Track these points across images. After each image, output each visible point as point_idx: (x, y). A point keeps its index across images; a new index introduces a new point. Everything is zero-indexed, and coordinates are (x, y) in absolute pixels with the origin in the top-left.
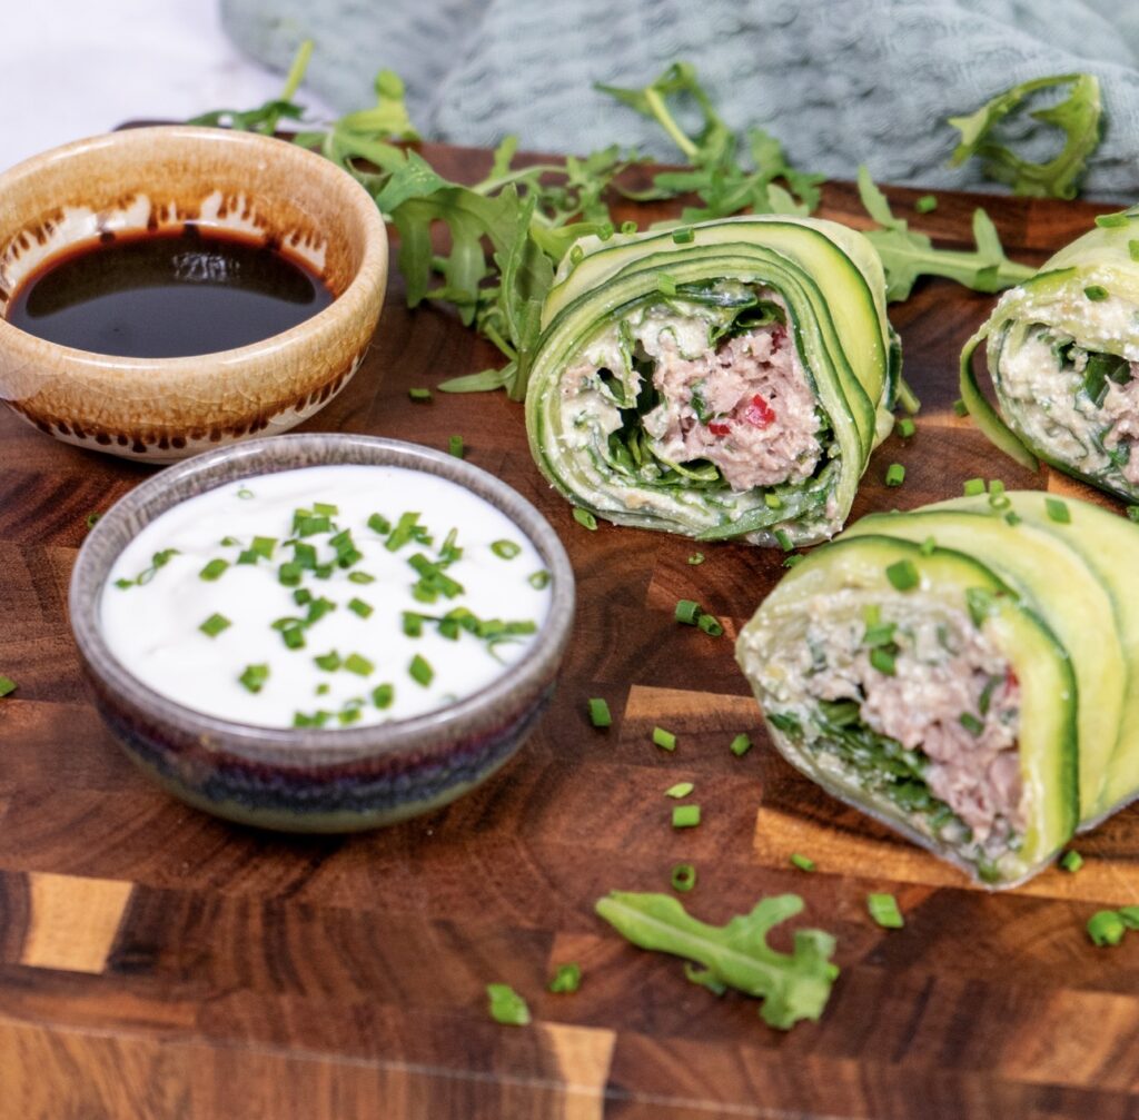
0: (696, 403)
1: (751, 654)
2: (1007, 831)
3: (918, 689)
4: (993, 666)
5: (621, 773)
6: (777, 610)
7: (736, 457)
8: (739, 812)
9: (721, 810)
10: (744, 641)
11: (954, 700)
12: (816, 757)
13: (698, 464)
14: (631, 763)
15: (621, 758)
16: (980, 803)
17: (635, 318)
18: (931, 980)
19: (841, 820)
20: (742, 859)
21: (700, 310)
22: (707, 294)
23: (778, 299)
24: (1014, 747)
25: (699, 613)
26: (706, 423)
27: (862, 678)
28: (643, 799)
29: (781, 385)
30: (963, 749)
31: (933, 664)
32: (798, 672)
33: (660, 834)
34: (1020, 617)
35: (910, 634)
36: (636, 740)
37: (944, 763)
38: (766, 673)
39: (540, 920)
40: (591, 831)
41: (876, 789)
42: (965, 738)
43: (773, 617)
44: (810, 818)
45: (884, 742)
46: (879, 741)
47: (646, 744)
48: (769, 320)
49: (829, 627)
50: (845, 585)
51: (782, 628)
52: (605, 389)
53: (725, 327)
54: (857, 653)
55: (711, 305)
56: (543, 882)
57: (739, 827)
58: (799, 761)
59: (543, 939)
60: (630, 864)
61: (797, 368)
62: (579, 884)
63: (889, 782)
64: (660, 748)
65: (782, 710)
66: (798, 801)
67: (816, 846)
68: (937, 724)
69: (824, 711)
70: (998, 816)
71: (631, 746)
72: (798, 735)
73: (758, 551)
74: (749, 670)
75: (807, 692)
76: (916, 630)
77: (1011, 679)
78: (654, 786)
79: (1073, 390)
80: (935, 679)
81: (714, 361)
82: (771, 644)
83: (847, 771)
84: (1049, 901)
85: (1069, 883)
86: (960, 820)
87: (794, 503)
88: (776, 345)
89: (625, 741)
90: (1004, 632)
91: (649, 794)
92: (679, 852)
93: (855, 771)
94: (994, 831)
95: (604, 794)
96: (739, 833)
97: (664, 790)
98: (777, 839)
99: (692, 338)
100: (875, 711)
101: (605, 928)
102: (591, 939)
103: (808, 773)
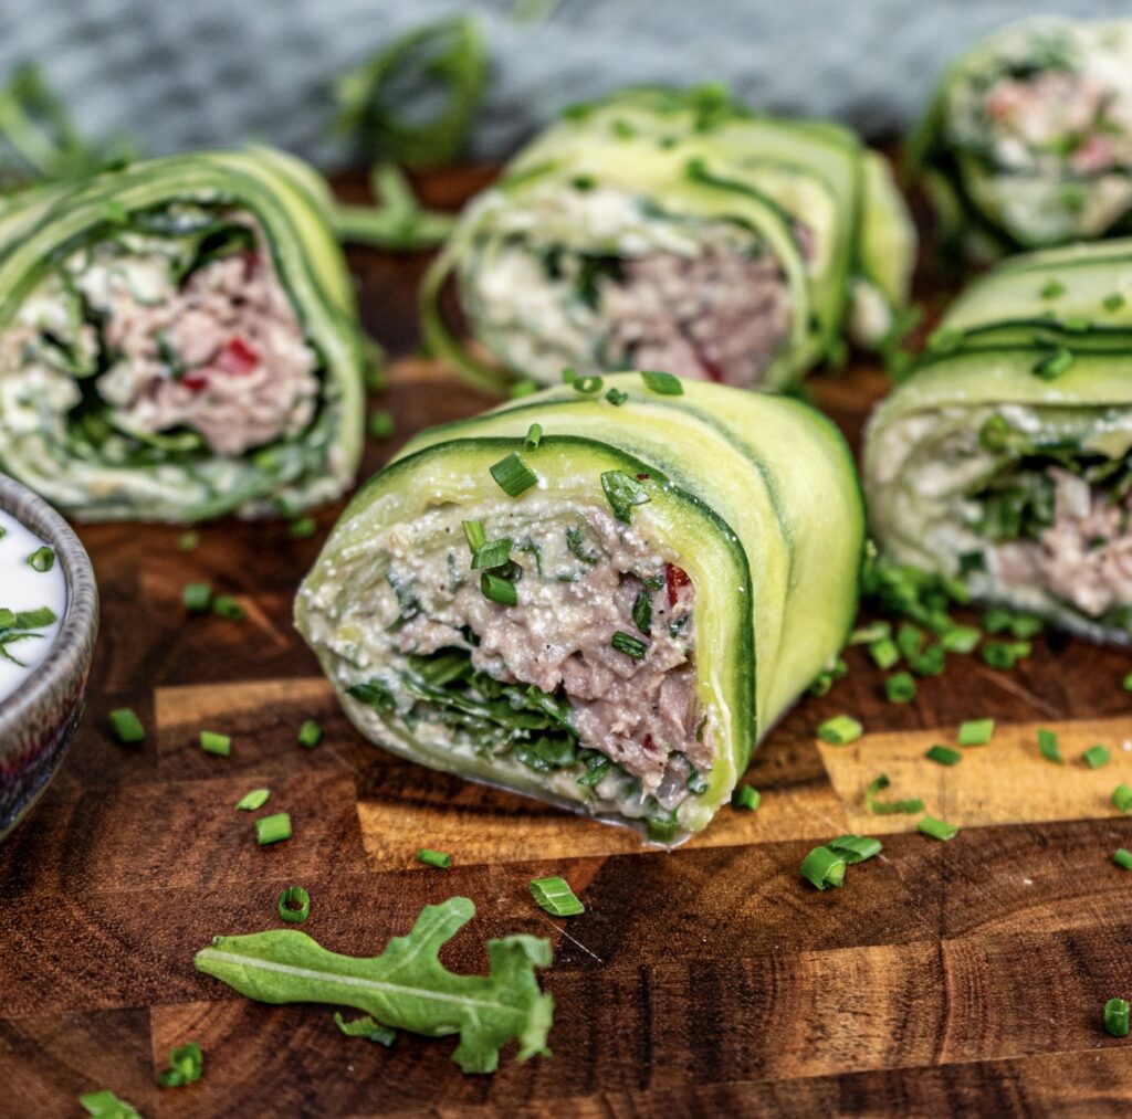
0: (164, 355)
1: (316, 616)
2: (686, 773)
3: (548, 615)
4: (648, 567)
5: (175, 793)
6: (345, 553)
7: (220, 413)
8: (335, 813)
9: (312, 815)
10: (306, 599)
11: (600, 620)
12: (412, 729)
13: (176, 430)
14: (181, 778)
15: (168, 777)
16: (648, 743)
17: (77, 262)
18: (644, 972)
19: (460, 800)
20: (358, 869)
21: (154, 244)
22: (159, 222)
23: (245, 218)
24: (687, 665)
25: (213, 597)
26: (179, 377)
27: (467, 618)
28: (211, 819)
29: (260, 322)
30: (618, 678)
31: (565, 580)
32: (378, 627)
33: (245, 856)
34: (673, 499)
35: (531, 548)
36: (179, 751)
37: (591, 703)
38: (340, 636)
39: (123, 995)
40: (157, 870)
41: (497, 755)
42: (621, 665)
43: (340, 564)
44: (418, 805)
45: (507, 691)
46: (499, 691)
47: (193, 754)
48: (236, 245)
49: (416, 563)
50: (431, 507)
51: (353, 576)
52: (53, 355)
53: (187, 259)
54: (459, 586)
55: (167, 234)
56: (113, 944)
57: (341, 831)
58: (389, 739)
59: (136, 1020)
60: (218, 901)
61: (279, 298)
62: (161, 939)
63: (521, 741)
64: (212, 755)
65: (365, 678)
66: (401, 789)
67: (442, 836)
68: (577, 655)
69: (418, 671)
70: (673, 754)
71: (175, 759)
72: (389, 707)
73: (259, 524)
74: (315, 637)
75: (395, 650)
76: (537, 541)
77: (676, 578)
78: (218, 801)
79: (564, 305)
80: (570, 599)
81: (177, 304)
82: (341, 600)
83: (455, 741)
84: (740, 850)
85: (753, 824)
86: (621, 769)
87: (290, 461)
88: (249, 275)
89: (167, 755)
90: (658, 521)
91: (216, 812)
92: (276, 876)
93: (465, 738)
94: (669, 772)
95: (160, 822)
96: (343, 837)
97: (234, 804)
98: (392, 836)
99: (148, 279)
100: (496, 654)
101: (214, 987)
102: (199, 1006)
103: (402, 751)
